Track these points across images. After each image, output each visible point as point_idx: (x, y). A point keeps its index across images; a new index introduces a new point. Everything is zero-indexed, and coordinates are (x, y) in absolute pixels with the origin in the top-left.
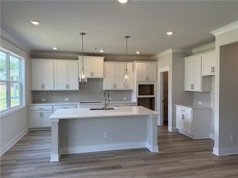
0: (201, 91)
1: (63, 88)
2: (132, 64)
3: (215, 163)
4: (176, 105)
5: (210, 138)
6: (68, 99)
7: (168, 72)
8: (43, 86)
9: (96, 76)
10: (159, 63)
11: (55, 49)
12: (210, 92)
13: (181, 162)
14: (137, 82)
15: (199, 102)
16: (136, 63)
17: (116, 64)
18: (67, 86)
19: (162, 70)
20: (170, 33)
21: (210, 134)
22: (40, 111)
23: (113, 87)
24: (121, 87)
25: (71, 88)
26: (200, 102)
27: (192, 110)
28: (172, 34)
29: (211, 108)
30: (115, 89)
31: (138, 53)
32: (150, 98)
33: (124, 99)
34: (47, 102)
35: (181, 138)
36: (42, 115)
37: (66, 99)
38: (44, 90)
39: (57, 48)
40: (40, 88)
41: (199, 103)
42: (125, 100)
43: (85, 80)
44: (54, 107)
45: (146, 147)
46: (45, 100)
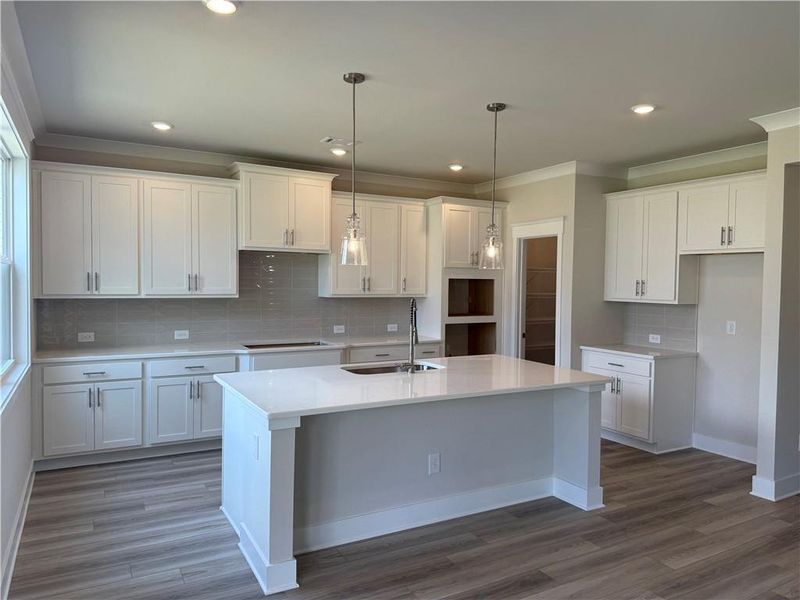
0: (676, 302)
1: (178, 289)
2: (422, 208)
3: (790, 525)
4: (582, 347)
5: (694, 446)
6: (187, 332)
7: (554, 239)
8: (93, 280)
9: (303, 245)
10: (510, 208)
11: (162, 127)
12: (694, 306)
13: (703, 536)
14: (446, 269)
15: (651, 336)
16: (443, 202)
17: (371, 203)
18: (194, 281)
19: (522, 230)
20: (644, 110)
21: (694, 435)
22: (91, 385)
23: (361, 287)
24: (385, 288)
25: (209, 290)
26: (655, 336)
27: (653, 362)
28: (650, 113)
29: (697, 356)
30: (367, 294)
31: (456, 168)
32: (469, 324)
33: (389, 330)
34: (101, 345)
35: (613, 455)
36: (96, 400)
37: (181, 334)
38: (95, 295)
39: (172, 127)
40: (78, 290)
41: (651, 340)
42: (392, 334)
43: (359, 261)
44: (149, 365)
45: (549, 495)
46: (92, 339)
